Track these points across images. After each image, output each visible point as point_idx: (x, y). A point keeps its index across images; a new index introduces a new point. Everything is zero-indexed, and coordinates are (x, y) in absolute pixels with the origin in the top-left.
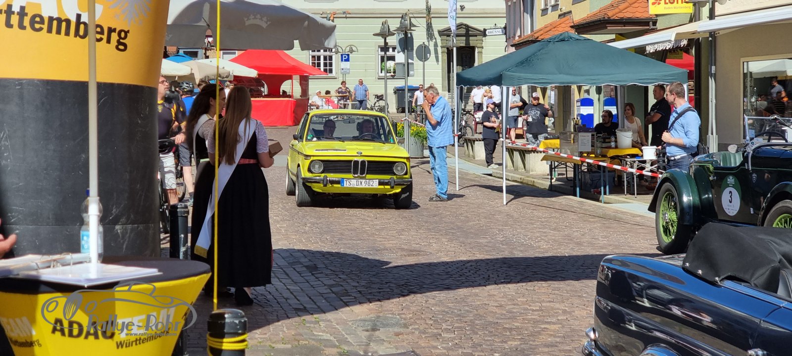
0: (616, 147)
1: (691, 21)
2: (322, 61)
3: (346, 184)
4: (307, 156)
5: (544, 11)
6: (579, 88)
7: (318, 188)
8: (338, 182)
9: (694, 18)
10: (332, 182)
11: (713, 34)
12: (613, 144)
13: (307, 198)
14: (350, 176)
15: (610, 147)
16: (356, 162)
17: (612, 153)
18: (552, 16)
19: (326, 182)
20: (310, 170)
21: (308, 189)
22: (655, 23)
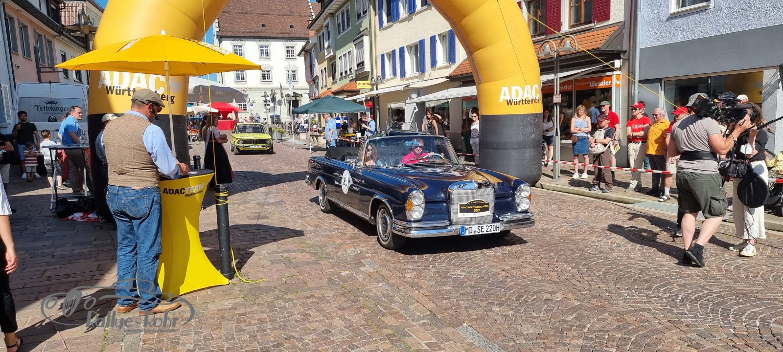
0: (348, 133)
1: (371, 91)
2: (243, 106)
3: (251, 147)
4: (237, 139)
5: (322, 88)
6: (335, 114)
7: (241, 149)
8: (248, 147)
9: (372, 90)
10: (246, 147)
11: (377, 95)
12: (347, 133)
13: (238, 152)
14: (252, 144)
15: (346, 134)
16: (254, 140)
17: (346, 135)
18: (325, 89)
19: (244, 147)
20: (238, 143)
21: (238, 149)
22: (359, 91)
